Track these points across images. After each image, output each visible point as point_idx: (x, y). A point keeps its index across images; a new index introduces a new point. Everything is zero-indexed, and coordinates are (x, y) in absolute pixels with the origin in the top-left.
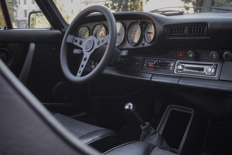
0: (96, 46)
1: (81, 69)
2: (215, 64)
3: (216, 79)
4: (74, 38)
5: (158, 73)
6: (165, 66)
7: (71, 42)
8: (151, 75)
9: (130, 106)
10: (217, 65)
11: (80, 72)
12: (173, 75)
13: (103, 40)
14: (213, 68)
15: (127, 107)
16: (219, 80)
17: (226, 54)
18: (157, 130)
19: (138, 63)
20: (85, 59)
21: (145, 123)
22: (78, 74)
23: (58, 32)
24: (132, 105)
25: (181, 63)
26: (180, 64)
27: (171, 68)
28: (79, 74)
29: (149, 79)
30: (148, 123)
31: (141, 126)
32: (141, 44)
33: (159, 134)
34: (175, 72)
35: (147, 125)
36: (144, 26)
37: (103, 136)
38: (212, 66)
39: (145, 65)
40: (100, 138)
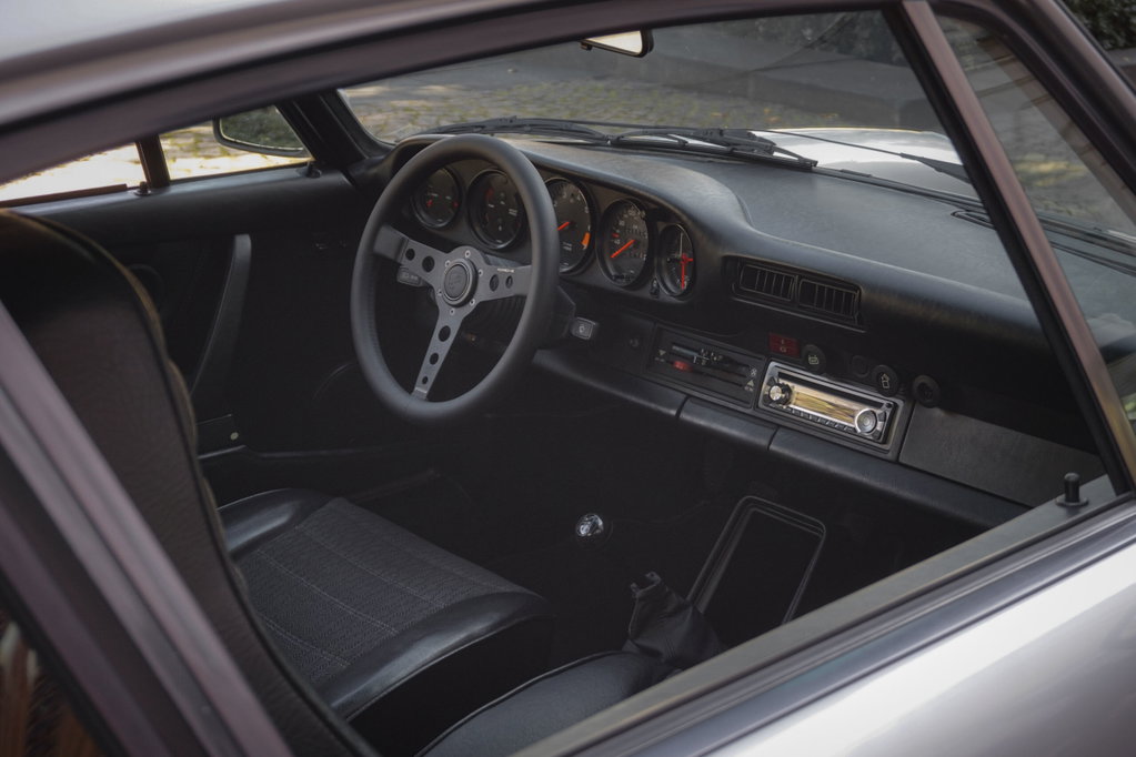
0: (484, 294)
1: (430, 371)
2: (889, 406)
3: (890, 456)
4: (402, 242)
5: (705, 397)
6: (729, 371)
7: (390, 254)
8: (682, 397)
9: (594, 526)
10: (895, 407)
11: (425, 380)
12: (755, 414)
13: (510, 277)
14: (882, 417)
15: (584, 530)
16: (896, 462)
17: (923, 384)
18: (689, 598)
19: (637, 343)
20: (444, 334)
21: (648, 575)
22: (416, 388)
23: (337, 178)
24: (600, 523)
25: (782, 376)
26: (781, 381)
27: (751, 383)
28: (422, 390)
29: (673, 412)
30: (657, 578)
31: (634, 585)
32: (649, 287)
33: (695, 608)
34: (761, 405)
35: (652, 583)
36: (661, 226)
37: (500, 623)
38: (878, 412)
39: (662, 353)
40: (491, 630)
